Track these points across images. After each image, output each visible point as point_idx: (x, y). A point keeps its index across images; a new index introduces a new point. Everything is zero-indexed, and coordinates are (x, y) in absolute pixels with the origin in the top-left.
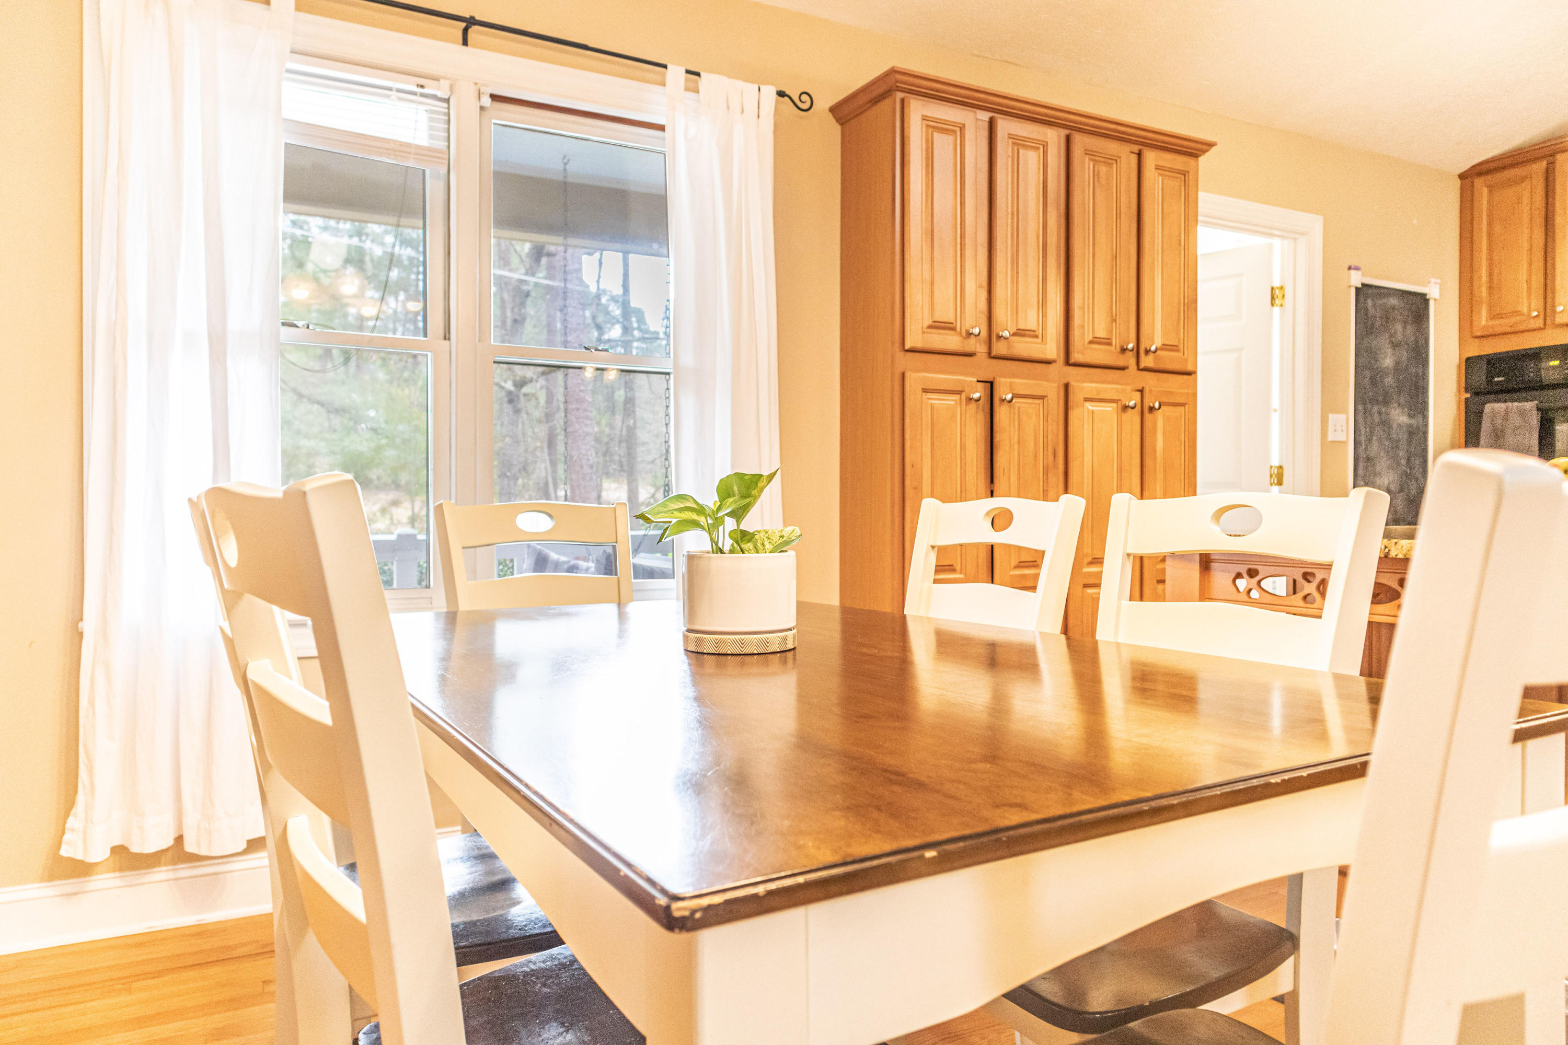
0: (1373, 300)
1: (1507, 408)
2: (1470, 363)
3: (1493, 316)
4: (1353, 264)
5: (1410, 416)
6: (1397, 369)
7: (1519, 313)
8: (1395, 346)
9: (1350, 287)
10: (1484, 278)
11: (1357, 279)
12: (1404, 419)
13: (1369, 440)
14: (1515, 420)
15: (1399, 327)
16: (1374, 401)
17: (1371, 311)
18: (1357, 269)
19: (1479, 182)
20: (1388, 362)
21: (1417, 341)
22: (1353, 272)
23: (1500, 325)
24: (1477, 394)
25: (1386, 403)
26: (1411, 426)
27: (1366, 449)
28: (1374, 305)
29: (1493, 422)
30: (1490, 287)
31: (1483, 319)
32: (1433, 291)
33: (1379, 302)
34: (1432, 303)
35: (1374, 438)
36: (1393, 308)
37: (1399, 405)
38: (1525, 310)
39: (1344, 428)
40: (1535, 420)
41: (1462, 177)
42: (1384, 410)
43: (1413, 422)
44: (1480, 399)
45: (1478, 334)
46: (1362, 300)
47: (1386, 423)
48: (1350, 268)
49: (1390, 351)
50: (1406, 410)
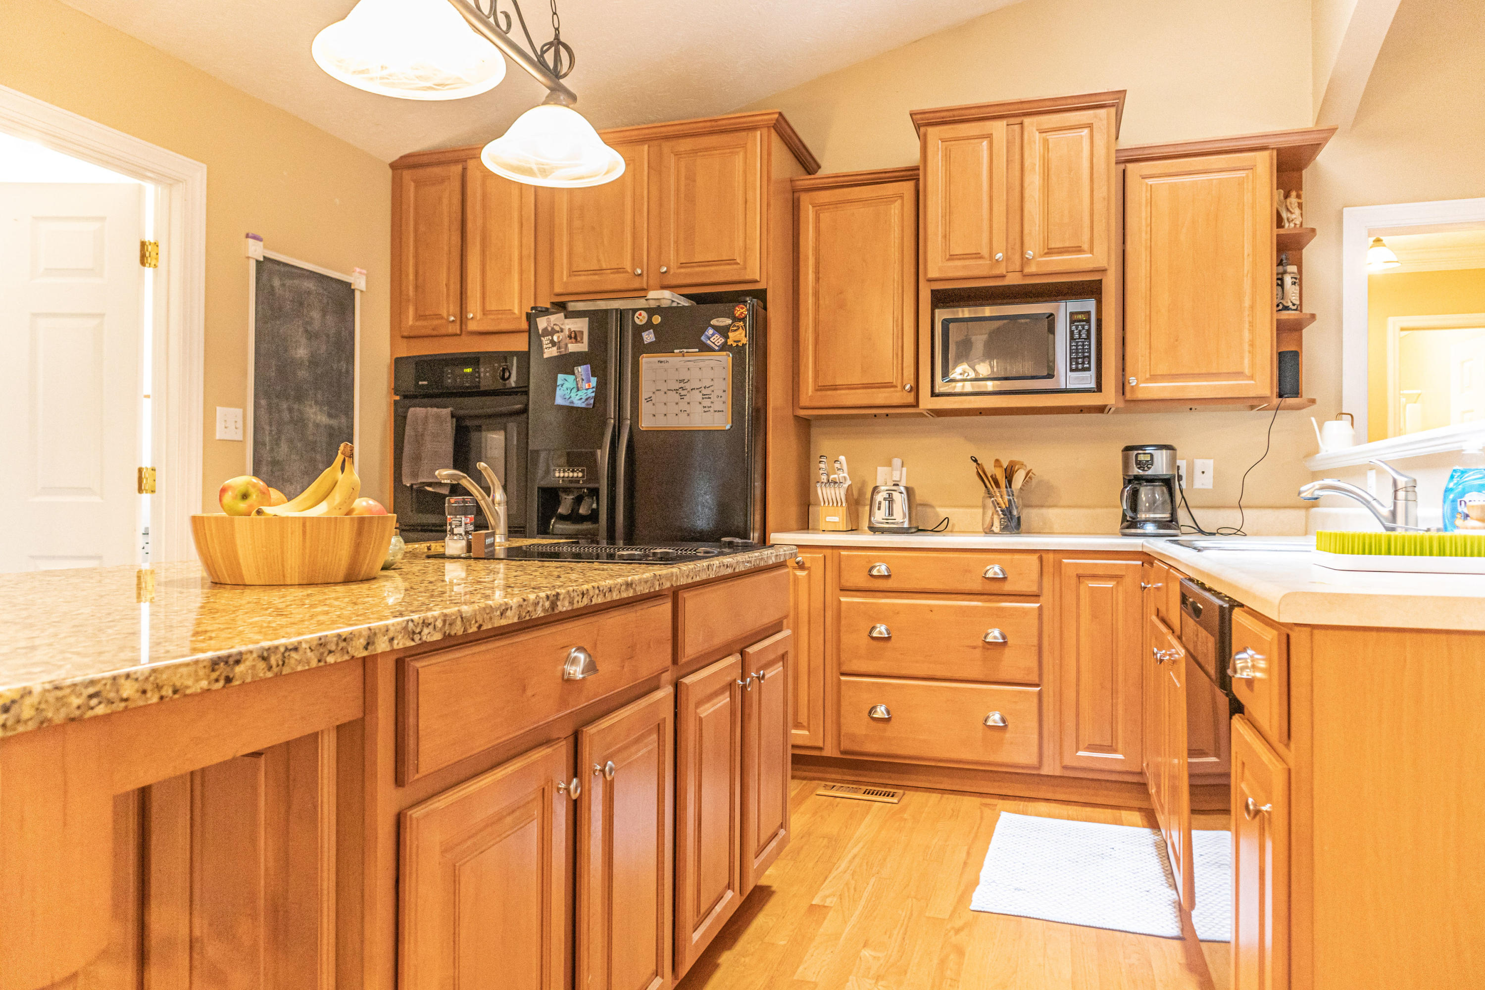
0: (281, 279)
1: (427, 413)
2: (399, 363)
3: (419, 317)
4: (252, 232)
5: (330, 416)
6: (313, 362)
7: (439, 316)
8: (311, 336)
9: (248, 258)
10: (411, 277)
11: (257, 251)
12: (323, 419)
13: (277, 441)
14: (432, 426)
15: (316, 315)
16: (283, 395)
17: (279, 291)
18: (256, 238)
19: (407, 175)
20: (302, 352)
21: (339, 333)
22: (251, 241)
23: (425, 326)
24: (405, 397)
25: (299, 398)
26: (331, 427)
27: (272, 450)
28: (283, 285)
29: (415, 430)
30: (416, 287)
31: (410, 319)
32: (359, 282)
33: (288, 282)
34: (357, 295)
35: (283, 437)
36: (309, 293)
37: (316, 402)
38: (445, 315)
39: (240, 424)
40: (449, 427)
41: (394, 166)
42: (296, 406)
43: (334, 422)
44: (407, 401)
45: (405, 334)
46: (265, 277)
47: (300, 422)
48: (247, 236)
49: (304, 341)
50: (326, 408)
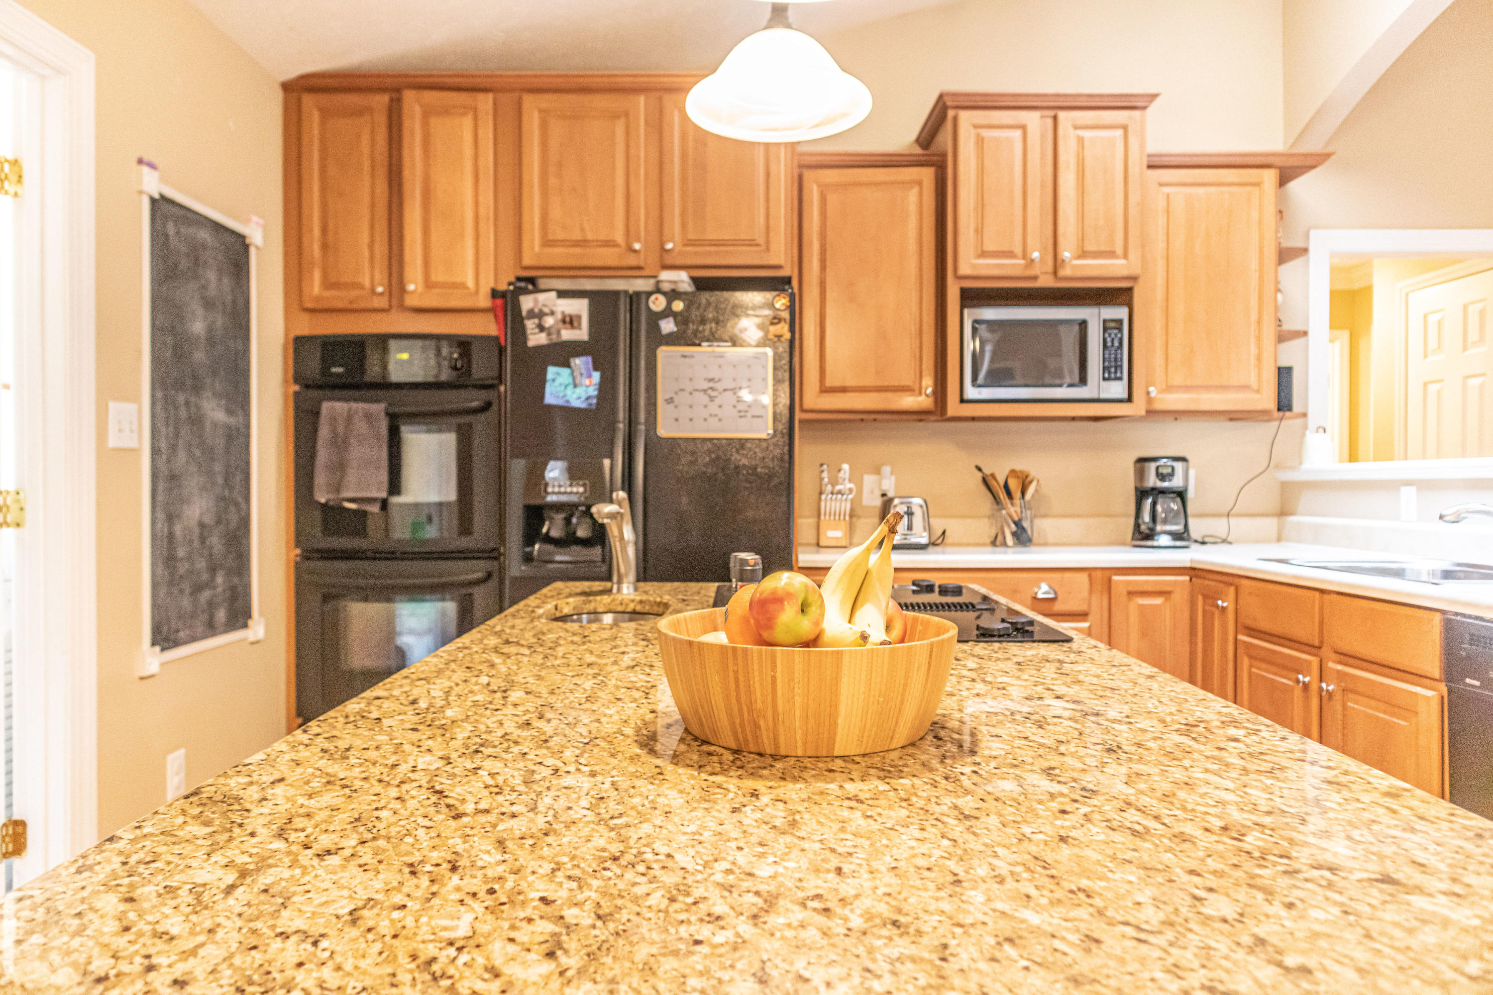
0: (175, 225)
1: (350, 409)
2: (299, 341)
3: (328, 284)
4: (146, 158)
5: (229, 412)
6: (211, 341)
7: (360, 286)
8: (208, 304)
9: (141, 192)
10: (317, 232)
11: (152, 184)
12: (220, 416)
13: (173, 448)
14: (360, 427)
15: (211, 276)
16: (179, 385)
17: (174, 242)
18: (152, 166)
19: (308, 100)
20: (198, 327)
21: (234, 302)
22: (145, 169)
23: (337, 297)
24: (307, 387)
25: (197, 389)
26: (228, 427)
27: (169, 460)
28: (178, 233)
29: (334, 429)
30: (325, 247)
31: (315, 286)
32: (255, 235)
33: (184, 230)
34: (253, 251)
35: (181, 442)
36: (204, 246)
37: (214, 393)
38: (367, 284)
39: (135, 426)
40: (383, 426)
41: (287, 87)
42: (193, 400)
43: (232, 420)
44: (314, 394)
45: (309, 305)
46: (159, 223)
47: (197, 421)
48: (140, 161)
49: (200, 311)
50: (223, 402)
